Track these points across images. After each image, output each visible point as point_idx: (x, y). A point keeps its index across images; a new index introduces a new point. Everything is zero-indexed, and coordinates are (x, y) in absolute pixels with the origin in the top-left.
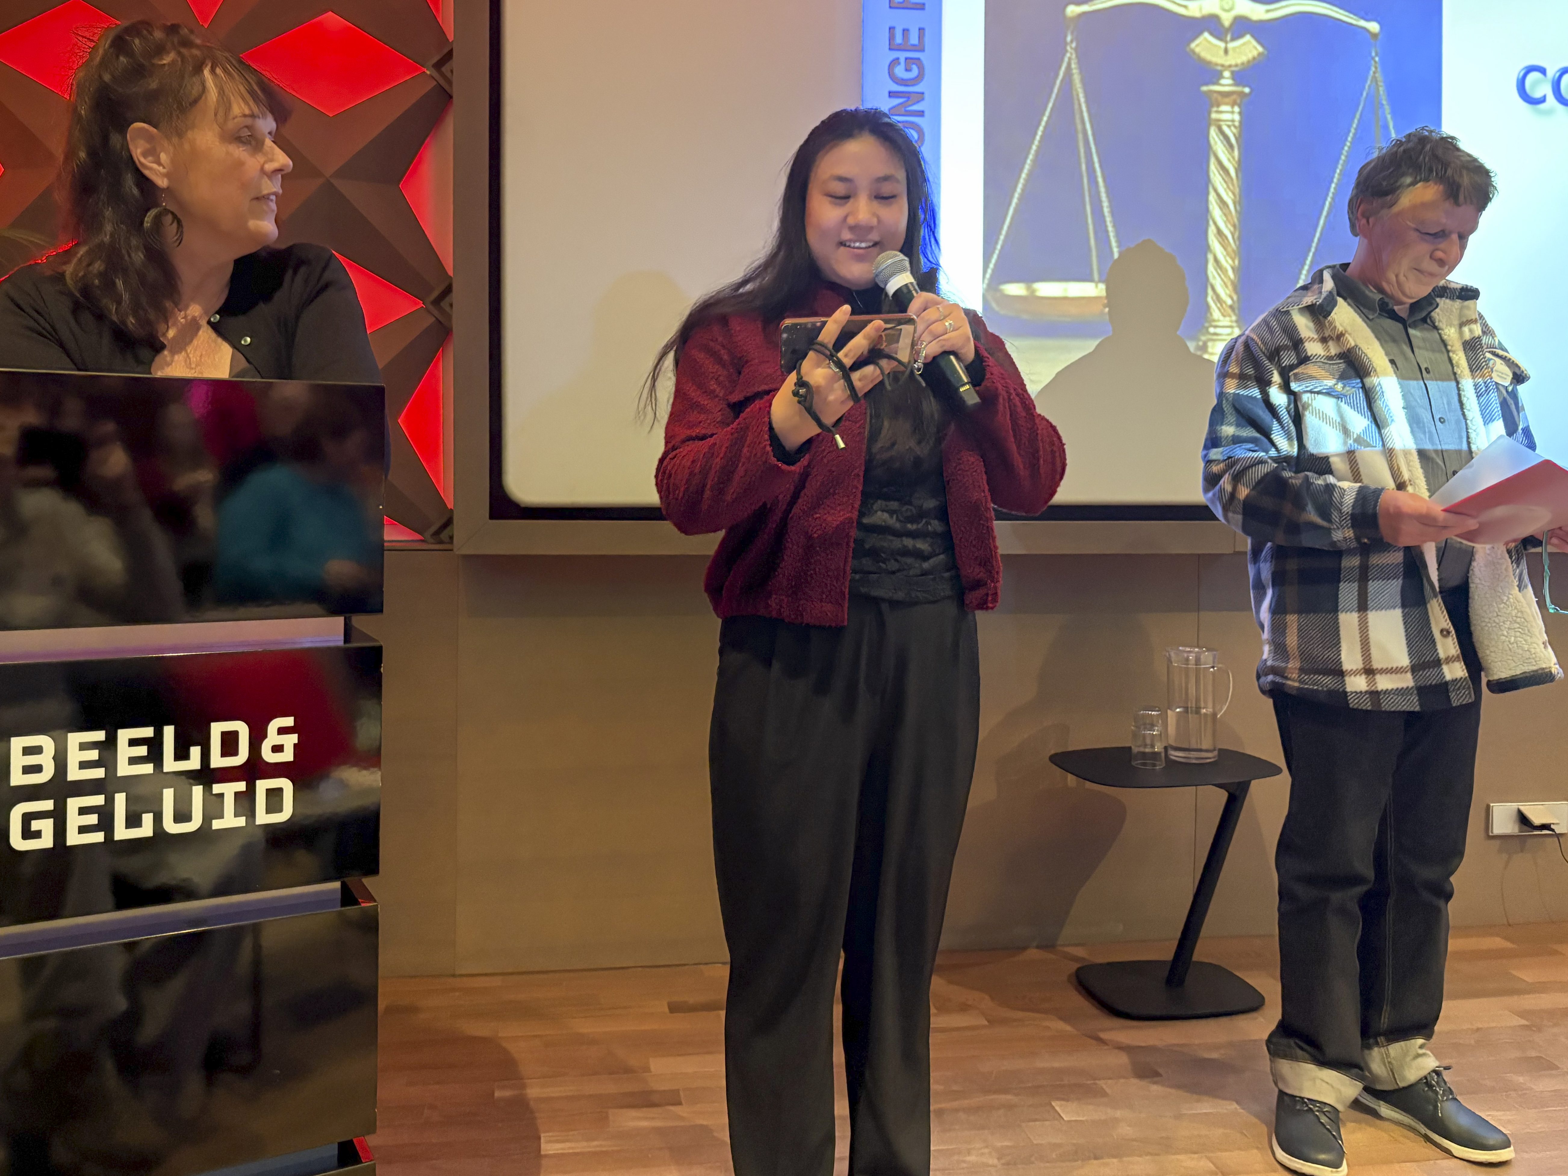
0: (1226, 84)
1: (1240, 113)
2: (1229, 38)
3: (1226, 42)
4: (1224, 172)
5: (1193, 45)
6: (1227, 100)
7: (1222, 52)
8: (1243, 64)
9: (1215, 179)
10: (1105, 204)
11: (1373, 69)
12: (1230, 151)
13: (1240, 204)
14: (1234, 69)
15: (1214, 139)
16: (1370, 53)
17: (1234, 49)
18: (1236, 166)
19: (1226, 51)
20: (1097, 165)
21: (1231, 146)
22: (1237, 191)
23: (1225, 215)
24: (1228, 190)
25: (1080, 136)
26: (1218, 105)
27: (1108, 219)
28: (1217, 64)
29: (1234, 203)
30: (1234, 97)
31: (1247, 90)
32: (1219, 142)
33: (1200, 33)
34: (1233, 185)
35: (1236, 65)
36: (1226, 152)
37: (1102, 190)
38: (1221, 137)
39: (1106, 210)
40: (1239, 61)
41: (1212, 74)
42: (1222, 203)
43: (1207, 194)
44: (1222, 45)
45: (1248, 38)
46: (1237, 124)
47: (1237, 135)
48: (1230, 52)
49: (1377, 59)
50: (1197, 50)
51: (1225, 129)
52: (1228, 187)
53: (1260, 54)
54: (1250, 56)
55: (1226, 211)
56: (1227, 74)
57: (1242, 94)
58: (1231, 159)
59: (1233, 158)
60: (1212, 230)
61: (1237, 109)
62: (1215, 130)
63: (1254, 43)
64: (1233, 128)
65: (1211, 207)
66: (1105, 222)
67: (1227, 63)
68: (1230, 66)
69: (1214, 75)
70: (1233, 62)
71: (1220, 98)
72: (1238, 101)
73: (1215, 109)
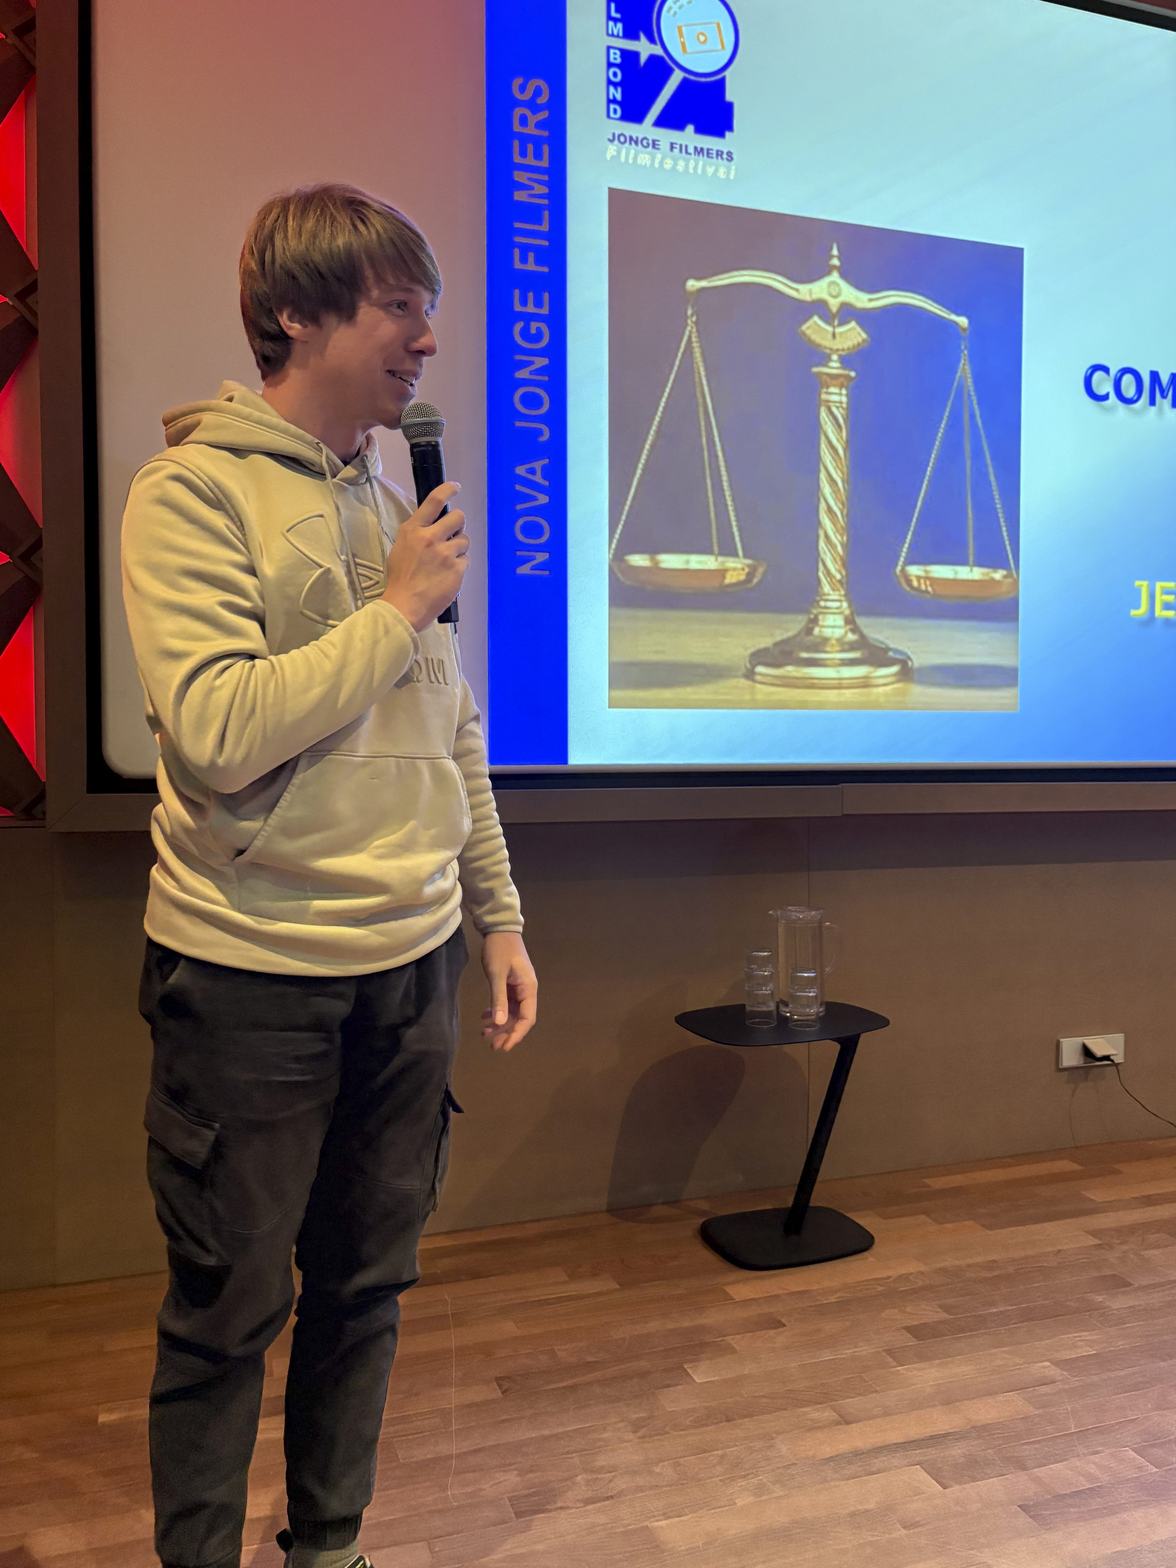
0: (834, 367)
1: (847, 395)
2: (836, 323)
3: (834, 327)
4: (833, 451)
5: (804, 327)
6: (834, 382)
7: (830, 336)
8: (849, 349)
9: (826, 457)
10: (725, 478)
11: (963, 361)
12: (839, 431)
13: (848, 482)
14: (840, 353)
15: (824, 419)
16: (959, 345)
17: (841, 334)
18: (844, 445)
19: (834, 335)
20: (717, 439)
21: (839, 426)
22: (845, 470)
23: (834, 492)
24: (837, 469)
25: (701, 409)
26: (828, 387)
27: (727, 493)
28: (826, 348)
29: (843, 482)
30: (841, 380)
31: (853, 374)
32: (829, 423)
33: (810, 317)
34: (841, 463)
35: (843, 350)
36: (835, 432)
37: (722, 463)
38: (831, 418)
39: (725, 484)
40: (846, 347)
41: (822, 357)
42: (832, 481)
43: (819, 471)
44: (830, 329)
45: (853, 324)
46: (844, 405)
47: (845, 416)
48: (838, 336)
49: (966, 352)
50: (808, 332)
51: (834, 410)
52: (837, 466)
53: (864, 340)
54: (855, 342)
55: (836, 489)
56: (835, 357)
57: (848, 377)
58: (840, 440)
59: (842, 438)
60: (823, 506)
61: (844, 392)
62: (825, 411)
63: (859, 329)
64: (841, 409)
65: (822, 485)
66: (724, 496)
67: (835, 347)
68: (838, 350)
69: (824, 359)
70: (840, 347)
71: (829, 380)
72: (845, 384)
73: (824, 390)
